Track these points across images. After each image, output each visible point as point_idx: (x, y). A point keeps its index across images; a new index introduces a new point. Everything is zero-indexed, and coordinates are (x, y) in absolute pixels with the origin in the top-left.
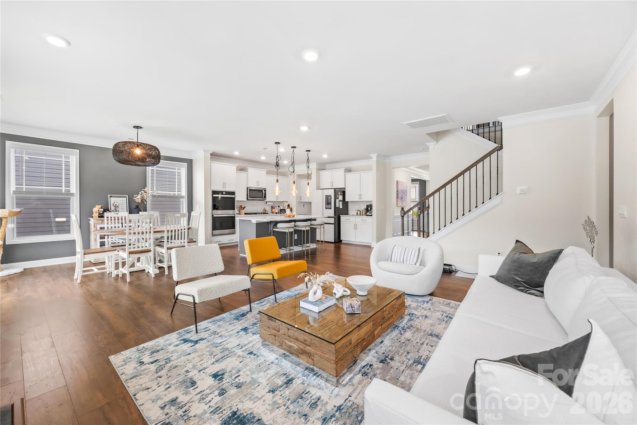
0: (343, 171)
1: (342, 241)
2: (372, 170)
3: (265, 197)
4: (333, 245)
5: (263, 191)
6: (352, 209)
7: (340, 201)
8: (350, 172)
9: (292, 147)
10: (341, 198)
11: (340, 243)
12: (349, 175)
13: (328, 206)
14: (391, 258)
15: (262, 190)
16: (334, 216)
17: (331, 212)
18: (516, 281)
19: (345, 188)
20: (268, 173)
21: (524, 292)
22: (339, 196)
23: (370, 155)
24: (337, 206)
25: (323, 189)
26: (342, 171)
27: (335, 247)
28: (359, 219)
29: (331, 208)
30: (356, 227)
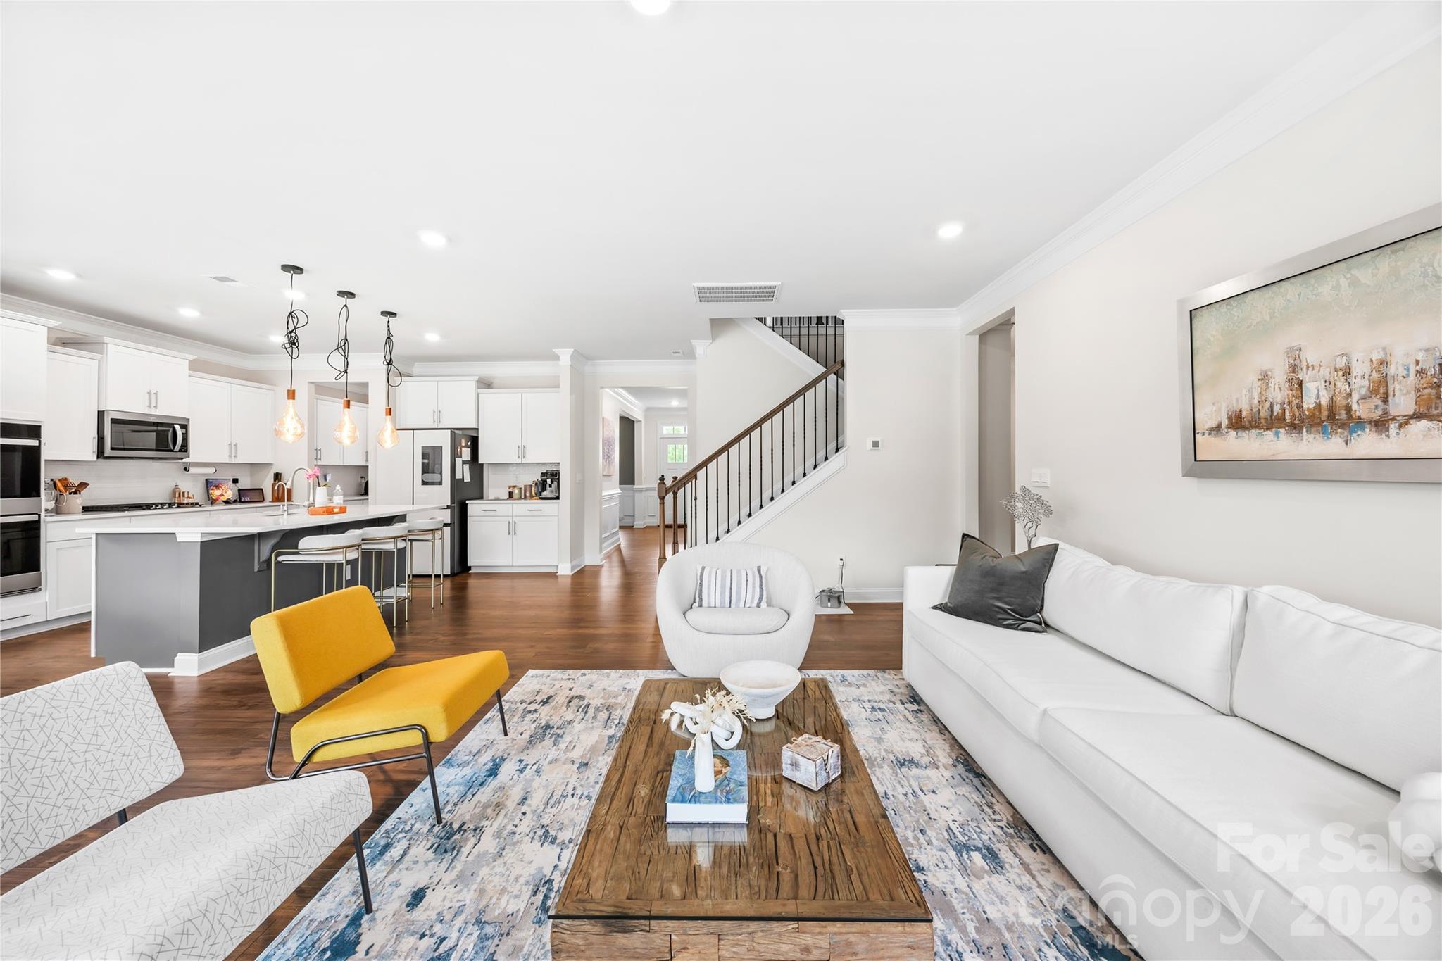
0: (473, 385)
1: (470, 568)
2: (559, 387)
3: (185, 448)
4: (448, 583)
5: (177, 427)
6: (494, 485)
7: (464, 462)
8: (489, 388)
9: (341, 293)
10: (466, 454)
11: (464, 575)
12: (486, 394)
13: (429, 477)
14: (701, 599)
15: (171, 425)
16: (451, 504)
17: (442, 494)
18: (1000, 610)
19: (477, 429)
20: (195, 366)
21: (1014, 629)
22: (463, 449)
23: (554, 350)
24: (459, 476)
25: (413, 429)
26: (471, 384)
27: (453, 589)
28: (522, 508)
29: (440, 483)
30: (512, 529)
